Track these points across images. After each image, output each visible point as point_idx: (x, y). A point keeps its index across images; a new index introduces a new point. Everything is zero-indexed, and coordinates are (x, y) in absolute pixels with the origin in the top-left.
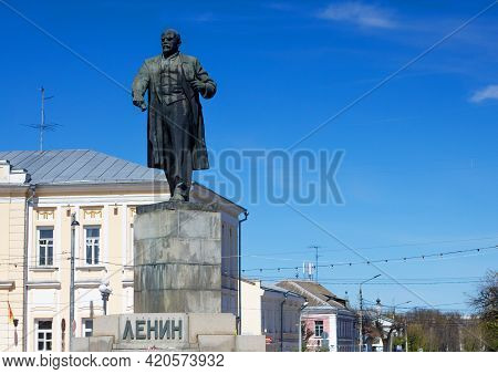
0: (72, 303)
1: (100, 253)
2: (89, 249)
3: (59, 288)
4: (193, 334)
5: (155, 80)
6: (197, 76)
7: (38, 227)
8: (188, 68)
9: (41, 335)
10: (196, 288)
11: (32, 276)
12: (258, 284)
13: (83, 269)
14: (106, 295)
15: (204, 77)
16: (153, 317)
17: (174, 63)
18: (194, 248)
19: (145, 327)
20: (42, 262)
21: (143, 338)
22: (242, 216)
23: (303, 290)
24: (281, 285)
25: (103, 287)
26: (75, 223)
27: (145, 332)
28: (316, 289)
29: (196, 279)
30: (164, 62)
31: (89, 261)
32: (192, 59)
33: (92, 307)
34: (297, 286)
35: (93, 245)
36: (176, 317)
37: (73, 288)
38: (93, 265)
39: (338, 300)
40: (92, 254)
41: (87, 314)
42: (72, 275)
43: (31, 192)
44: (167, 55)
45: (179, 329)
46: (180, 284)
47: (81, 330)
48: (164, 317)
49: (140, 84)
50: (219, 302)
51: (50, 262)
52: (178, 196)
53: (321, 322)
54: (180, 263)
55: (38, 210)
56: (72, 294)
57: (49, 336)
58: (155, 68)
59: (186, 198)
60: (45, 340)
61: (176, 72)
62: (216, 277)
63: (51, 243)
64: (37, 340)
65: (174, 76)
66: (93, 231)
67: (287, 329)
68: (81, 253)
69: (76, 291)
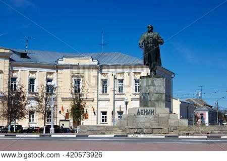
0: (114, 106)
1: (123, 89)
2: (120, 87)
3: (109, 101)
4: (157, 113)
5: (146, 40)
6: (158, 38)
7: (102, 80)
8: (156, 36)
9: (103, 117)
10: (158, 100)
11: (100, 97)
12: (179, 100)
13: (117, 94)
14: (126, 103)
15: (160, 39)
16: (146, 109)
17: (151, 34)
18: (157, 88)
19: (143, 111)
20: (103, 92)
21: (142, 115)
22: (173, 76)
23: (196, 102)
24: (188, 100)
25: (126, 101)
26: (115, 79)
27: (143, 113)
28: (201, 102)
29: (158, 98)
30: (149, 34)
31: (119, 92)
32: (157, 33)
33: (120, 107)
34: (194, 101)
35: (121, 86)
36: (152, 109)
37: (114, 101)
38: (121, 93)
39: (209, 106)
40: (120, 89)
41: (119, 110)
42: (114, 96)
43: (100, 68)
44: (149, 32)
45: (153, 112)
46: (153, 99)
47: (117, 115)
48: (149, 109)
49: (141, 41)
50: (164, 105)
51: (106, 92)
52: (153, 74)
53: (203, 114)
54: (153, 93)
55: (102, 74)
56: (114, 103)
57: (106, 117)
58: (146, 36)
59: (155, 74)
60: (104, 119)
61: (152, 37)
62: (164, 97)
63: (106, 85)
64: (102, 119)
65: (151, 39)
66: (121, 81)
67: (190, 116)
68: (117, 89)
69: (115, 102)
